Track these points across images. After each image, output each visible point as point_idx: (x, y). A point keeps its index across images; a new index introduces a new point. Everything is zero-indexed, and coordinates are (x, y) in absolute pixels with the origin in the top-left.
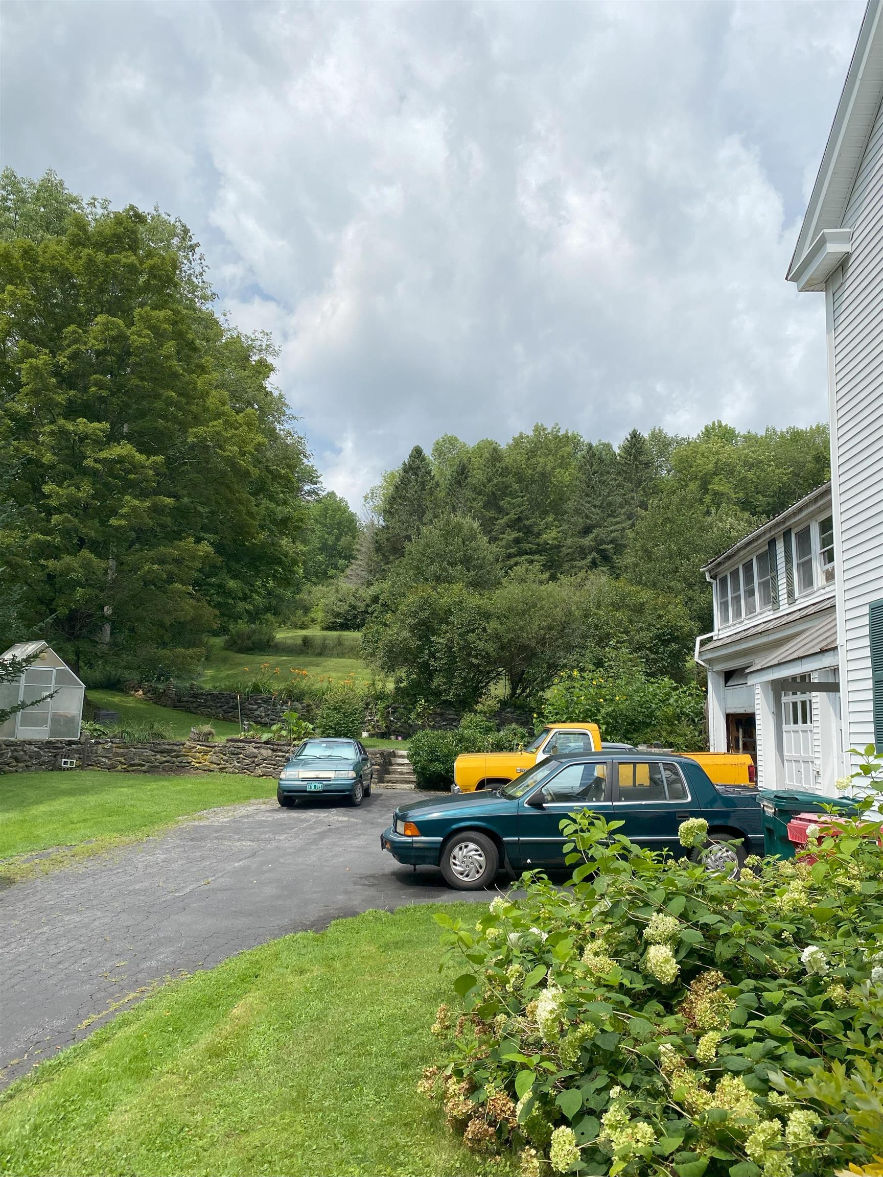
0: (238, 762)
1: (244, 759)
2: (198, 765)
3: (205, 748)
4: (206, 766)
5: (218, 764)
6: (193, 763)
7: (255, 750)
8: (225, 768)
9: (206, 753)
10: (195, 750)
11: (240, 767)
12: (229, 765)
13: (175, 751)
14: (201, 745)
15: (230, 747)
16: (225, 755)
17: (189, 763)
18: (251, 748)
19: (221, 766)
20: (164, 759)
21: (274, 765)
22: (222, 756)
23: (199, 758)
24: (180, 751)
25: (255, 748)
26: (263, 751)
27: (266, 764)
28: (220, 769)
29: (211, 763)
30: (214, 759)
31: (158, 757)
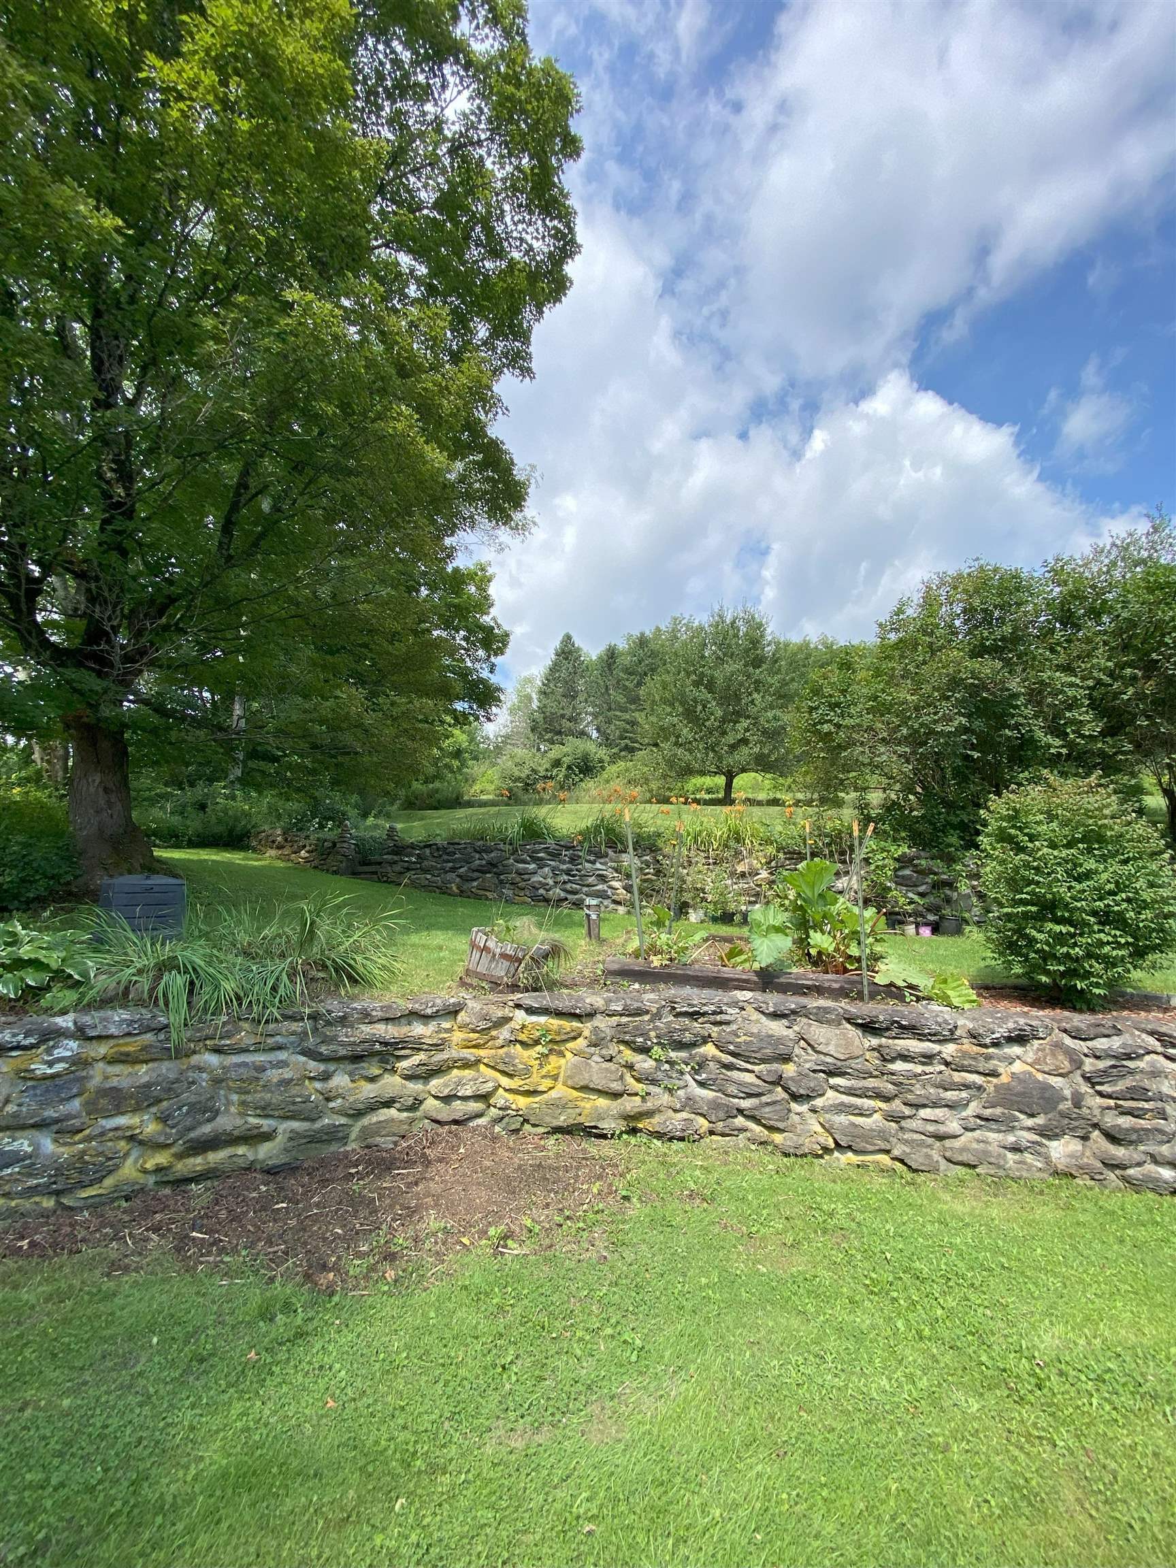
0: (702, 1084)
1: (729, 1067)
2: (522, 1102)
3: (555, 1023)
4: (560, 1105)
5: (616, 1095)
6: (501, 1098)
7: (777, 1028)
8: (649, 1114)
9: (556, 1044)
10: (504, 1033)
11: (715, 1105)
12: (666, 1098)
13: (417, 1046)
14: (530, 1011)
15: (658, 1016)
16: (645, 1050)
17: (484, 1097)
18: (756, 1016)
19: (631, 1104)
20: (368, 1091)
21: (887, 1099)
22: (629, 1055)
23: (527, 1071)
24: (438, 1047)
25: (776, 1016)
26: (818, 1032)
27: (850, 1092)
28: (627, 1117)
29: (585, 1088)
30: (598, 1072)
31: (340, 1080)
